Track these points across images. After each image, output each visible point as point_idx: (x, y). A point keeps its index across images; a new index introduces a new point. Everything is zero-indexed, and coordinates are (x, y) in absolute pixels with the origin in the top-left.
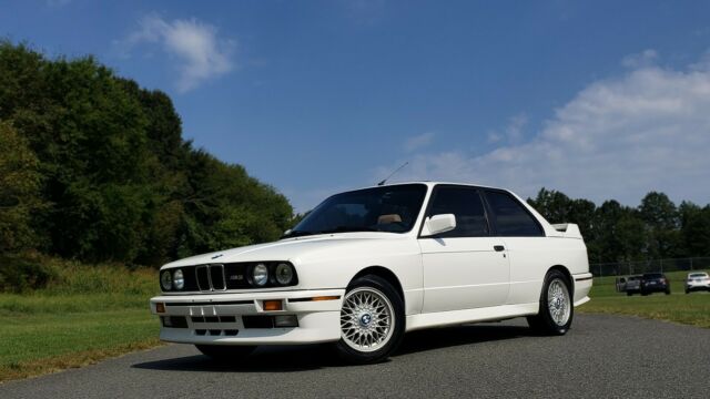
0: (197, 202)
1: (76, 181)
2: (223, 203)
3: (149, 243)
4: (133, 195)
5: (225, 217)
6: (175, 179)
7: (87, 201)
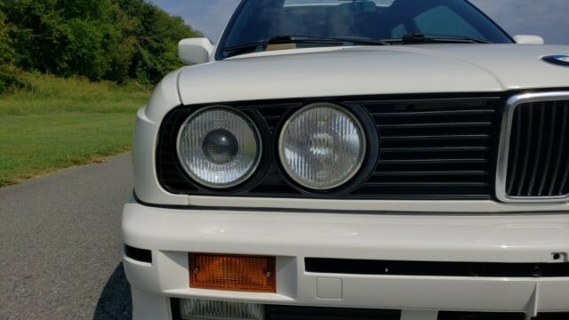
0: (149, 39)
1: (47, 14)
2: (167, 40)
3: (113, 64)
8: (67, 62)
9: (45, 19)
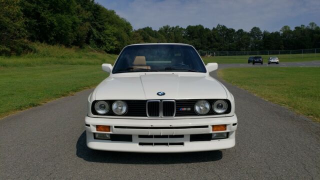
0: (96, 23)
1: (44, 12)
2: (106, 24)
3: (77, 37)
4: (67, 19)
5: (107, 29)
6: (87, 14)
7: (49, 20)
8: (54, 36)
9: (43, 15)
